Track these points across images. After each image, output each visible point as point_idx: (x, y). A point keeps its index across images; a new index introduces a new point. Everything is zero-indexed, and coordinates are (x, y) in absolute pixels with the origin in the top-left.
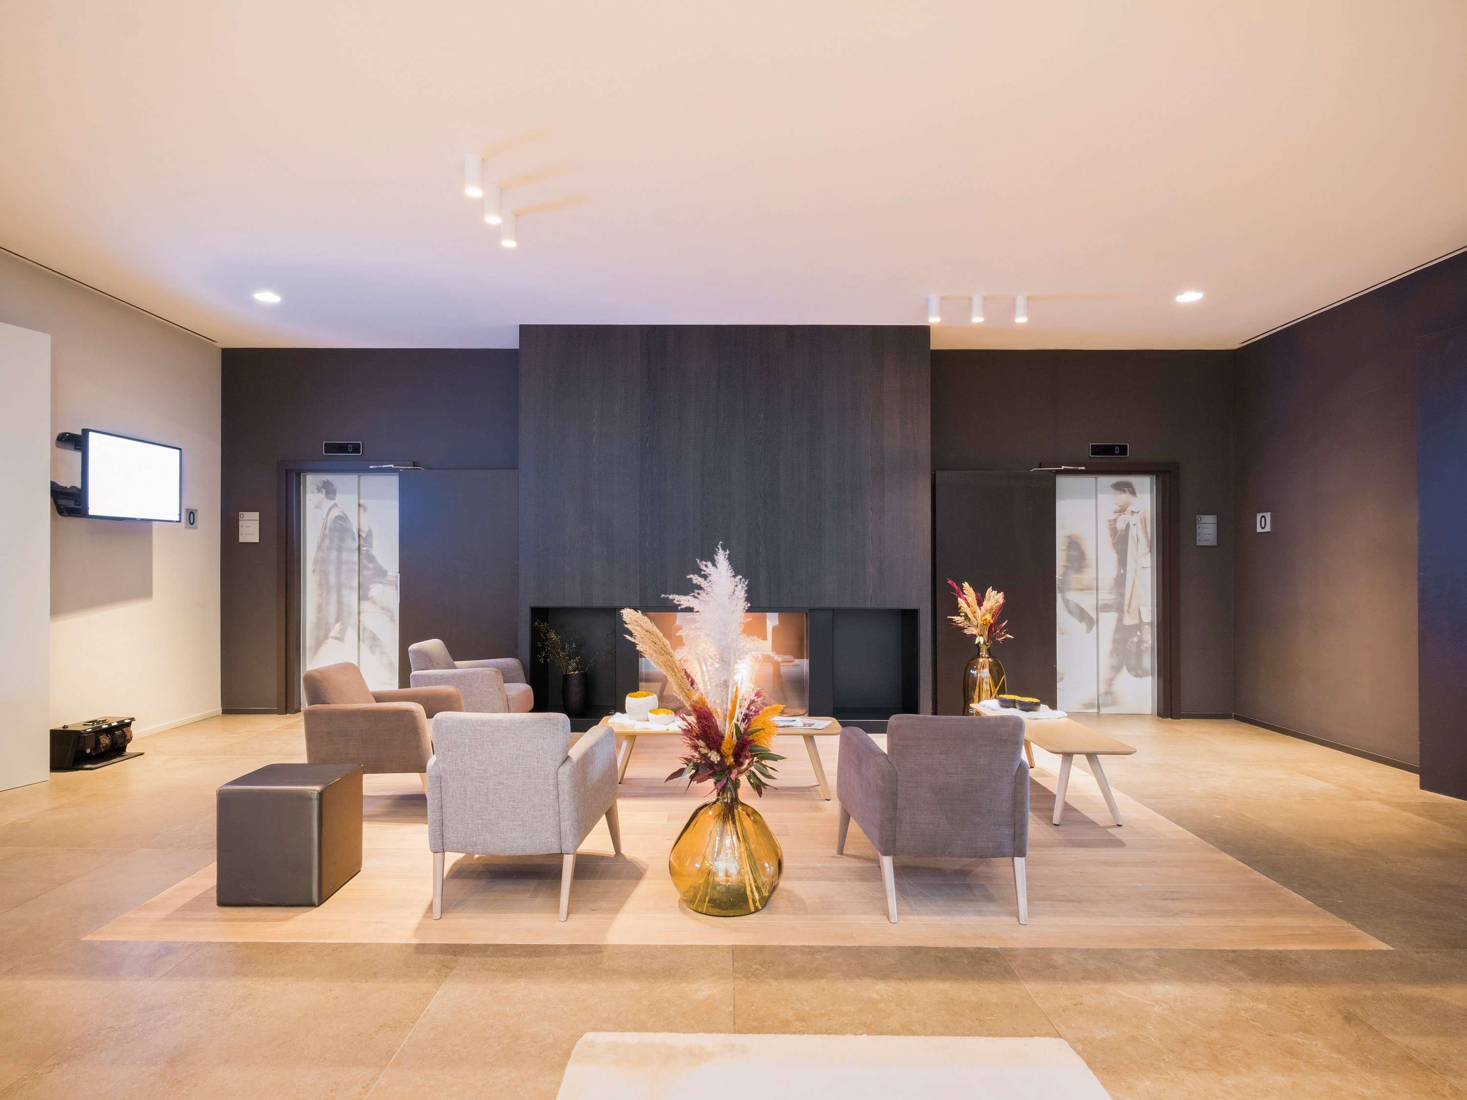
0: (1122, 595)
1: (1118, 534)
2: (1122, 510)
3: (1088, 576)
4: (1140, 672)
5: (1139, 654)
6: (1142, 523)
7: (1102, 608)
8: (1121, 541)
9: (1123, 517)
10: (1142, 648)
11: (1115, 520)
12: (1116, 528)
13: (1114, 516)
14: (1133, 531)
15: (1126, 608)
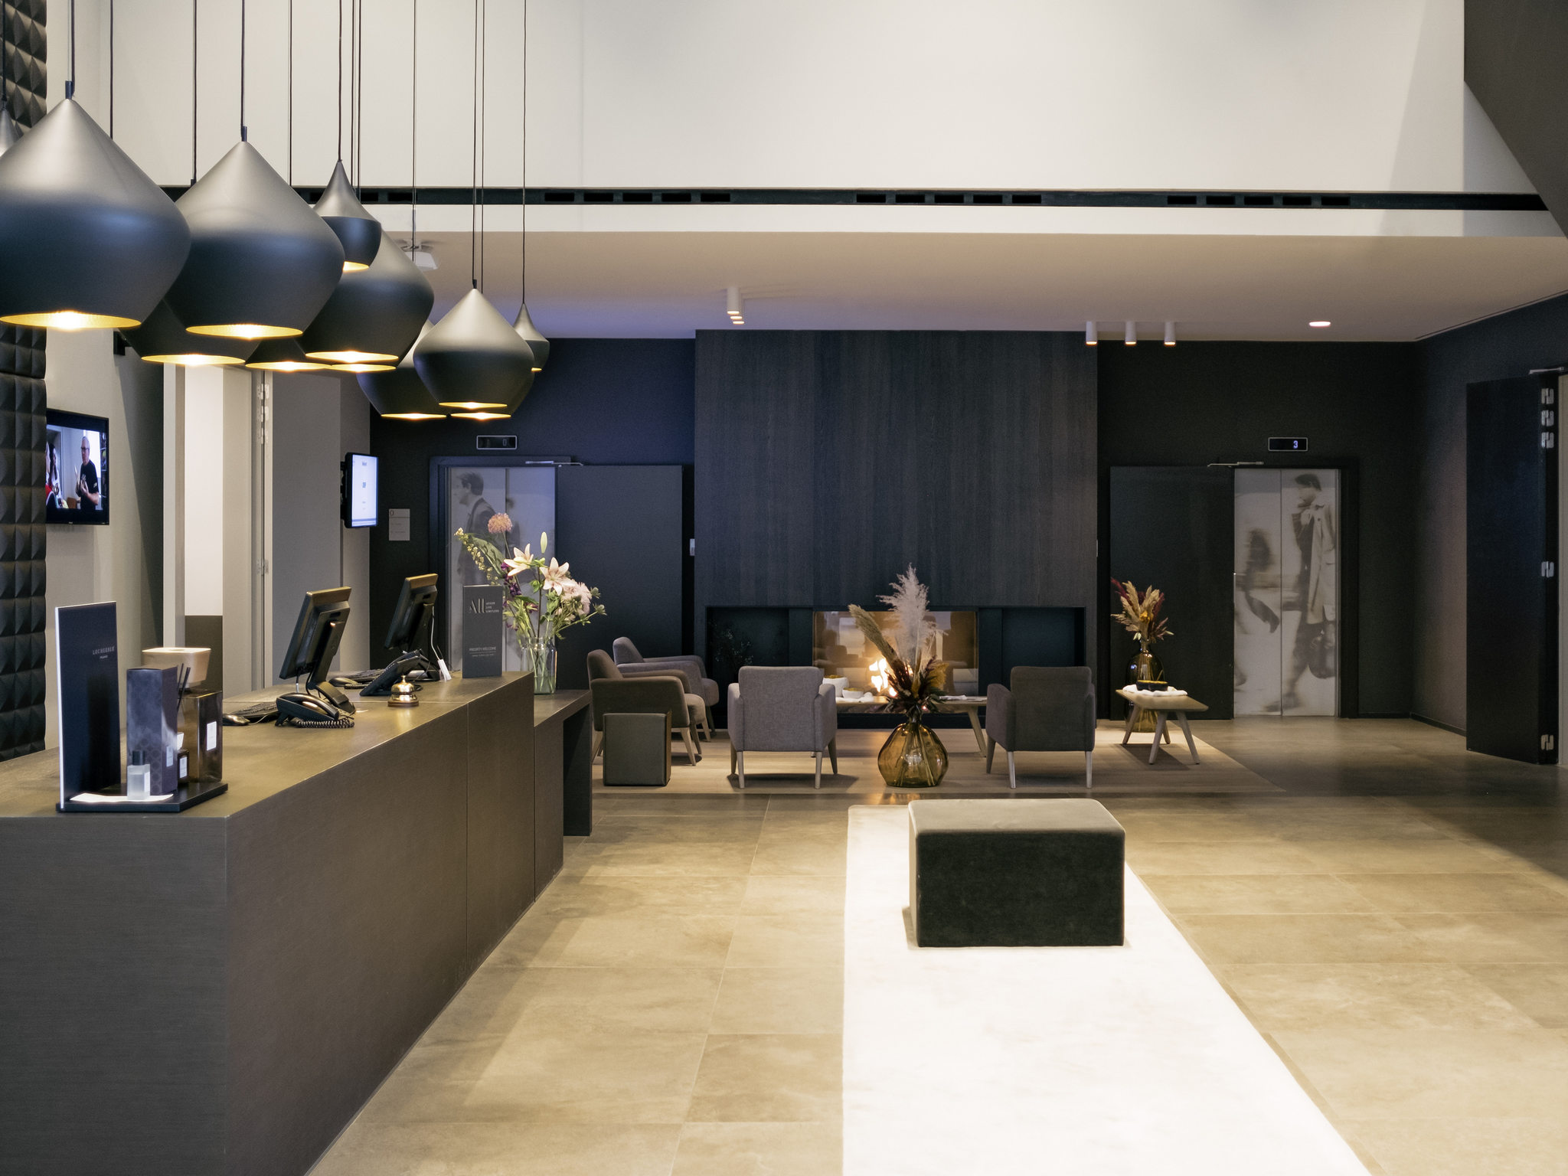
0: (1305, 593)
1: (1303, 529)
2: (1306, 504)
3: (1272, 573)
4: (1323, 673)
5: (1323, 653)
6: (1326, 518)
7: (1287, 606)
8: (1304, 536)
9: (1307, 512)
10: (1327, 647)
11: (1299, 516)
12: (1300, 523)
13: (1297, 511)
14: (1317, 525)
15: (1309, 605)
